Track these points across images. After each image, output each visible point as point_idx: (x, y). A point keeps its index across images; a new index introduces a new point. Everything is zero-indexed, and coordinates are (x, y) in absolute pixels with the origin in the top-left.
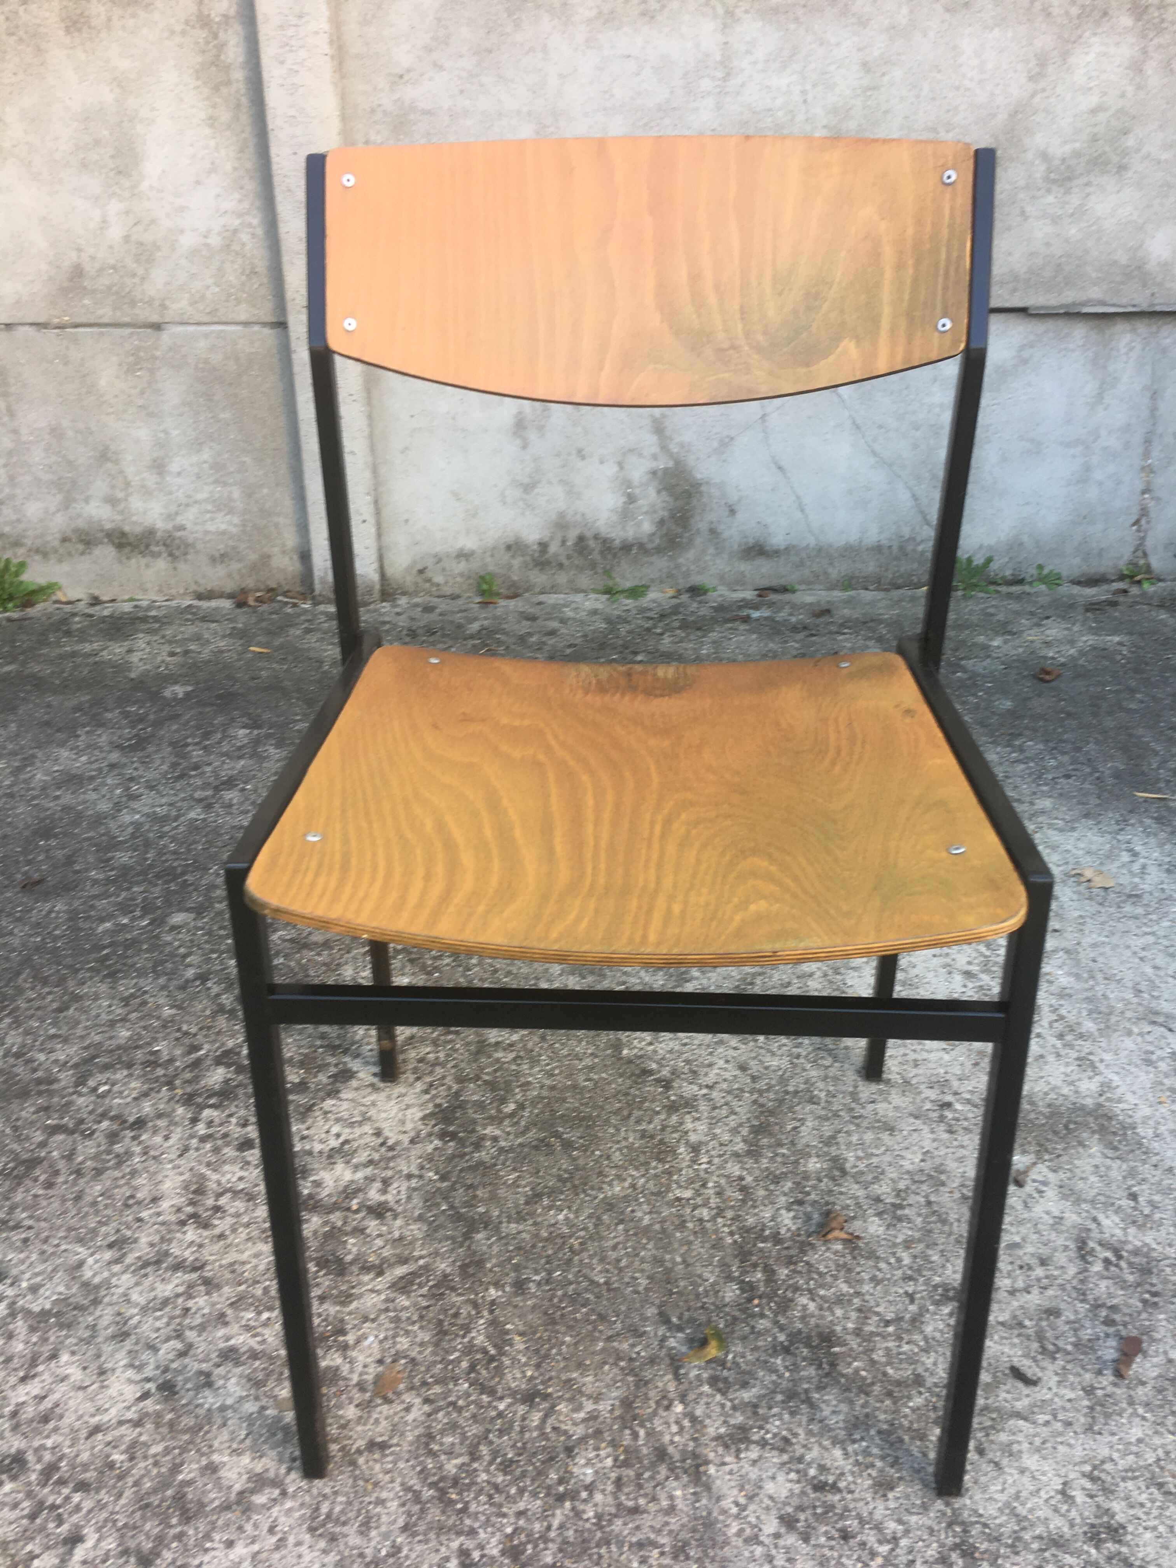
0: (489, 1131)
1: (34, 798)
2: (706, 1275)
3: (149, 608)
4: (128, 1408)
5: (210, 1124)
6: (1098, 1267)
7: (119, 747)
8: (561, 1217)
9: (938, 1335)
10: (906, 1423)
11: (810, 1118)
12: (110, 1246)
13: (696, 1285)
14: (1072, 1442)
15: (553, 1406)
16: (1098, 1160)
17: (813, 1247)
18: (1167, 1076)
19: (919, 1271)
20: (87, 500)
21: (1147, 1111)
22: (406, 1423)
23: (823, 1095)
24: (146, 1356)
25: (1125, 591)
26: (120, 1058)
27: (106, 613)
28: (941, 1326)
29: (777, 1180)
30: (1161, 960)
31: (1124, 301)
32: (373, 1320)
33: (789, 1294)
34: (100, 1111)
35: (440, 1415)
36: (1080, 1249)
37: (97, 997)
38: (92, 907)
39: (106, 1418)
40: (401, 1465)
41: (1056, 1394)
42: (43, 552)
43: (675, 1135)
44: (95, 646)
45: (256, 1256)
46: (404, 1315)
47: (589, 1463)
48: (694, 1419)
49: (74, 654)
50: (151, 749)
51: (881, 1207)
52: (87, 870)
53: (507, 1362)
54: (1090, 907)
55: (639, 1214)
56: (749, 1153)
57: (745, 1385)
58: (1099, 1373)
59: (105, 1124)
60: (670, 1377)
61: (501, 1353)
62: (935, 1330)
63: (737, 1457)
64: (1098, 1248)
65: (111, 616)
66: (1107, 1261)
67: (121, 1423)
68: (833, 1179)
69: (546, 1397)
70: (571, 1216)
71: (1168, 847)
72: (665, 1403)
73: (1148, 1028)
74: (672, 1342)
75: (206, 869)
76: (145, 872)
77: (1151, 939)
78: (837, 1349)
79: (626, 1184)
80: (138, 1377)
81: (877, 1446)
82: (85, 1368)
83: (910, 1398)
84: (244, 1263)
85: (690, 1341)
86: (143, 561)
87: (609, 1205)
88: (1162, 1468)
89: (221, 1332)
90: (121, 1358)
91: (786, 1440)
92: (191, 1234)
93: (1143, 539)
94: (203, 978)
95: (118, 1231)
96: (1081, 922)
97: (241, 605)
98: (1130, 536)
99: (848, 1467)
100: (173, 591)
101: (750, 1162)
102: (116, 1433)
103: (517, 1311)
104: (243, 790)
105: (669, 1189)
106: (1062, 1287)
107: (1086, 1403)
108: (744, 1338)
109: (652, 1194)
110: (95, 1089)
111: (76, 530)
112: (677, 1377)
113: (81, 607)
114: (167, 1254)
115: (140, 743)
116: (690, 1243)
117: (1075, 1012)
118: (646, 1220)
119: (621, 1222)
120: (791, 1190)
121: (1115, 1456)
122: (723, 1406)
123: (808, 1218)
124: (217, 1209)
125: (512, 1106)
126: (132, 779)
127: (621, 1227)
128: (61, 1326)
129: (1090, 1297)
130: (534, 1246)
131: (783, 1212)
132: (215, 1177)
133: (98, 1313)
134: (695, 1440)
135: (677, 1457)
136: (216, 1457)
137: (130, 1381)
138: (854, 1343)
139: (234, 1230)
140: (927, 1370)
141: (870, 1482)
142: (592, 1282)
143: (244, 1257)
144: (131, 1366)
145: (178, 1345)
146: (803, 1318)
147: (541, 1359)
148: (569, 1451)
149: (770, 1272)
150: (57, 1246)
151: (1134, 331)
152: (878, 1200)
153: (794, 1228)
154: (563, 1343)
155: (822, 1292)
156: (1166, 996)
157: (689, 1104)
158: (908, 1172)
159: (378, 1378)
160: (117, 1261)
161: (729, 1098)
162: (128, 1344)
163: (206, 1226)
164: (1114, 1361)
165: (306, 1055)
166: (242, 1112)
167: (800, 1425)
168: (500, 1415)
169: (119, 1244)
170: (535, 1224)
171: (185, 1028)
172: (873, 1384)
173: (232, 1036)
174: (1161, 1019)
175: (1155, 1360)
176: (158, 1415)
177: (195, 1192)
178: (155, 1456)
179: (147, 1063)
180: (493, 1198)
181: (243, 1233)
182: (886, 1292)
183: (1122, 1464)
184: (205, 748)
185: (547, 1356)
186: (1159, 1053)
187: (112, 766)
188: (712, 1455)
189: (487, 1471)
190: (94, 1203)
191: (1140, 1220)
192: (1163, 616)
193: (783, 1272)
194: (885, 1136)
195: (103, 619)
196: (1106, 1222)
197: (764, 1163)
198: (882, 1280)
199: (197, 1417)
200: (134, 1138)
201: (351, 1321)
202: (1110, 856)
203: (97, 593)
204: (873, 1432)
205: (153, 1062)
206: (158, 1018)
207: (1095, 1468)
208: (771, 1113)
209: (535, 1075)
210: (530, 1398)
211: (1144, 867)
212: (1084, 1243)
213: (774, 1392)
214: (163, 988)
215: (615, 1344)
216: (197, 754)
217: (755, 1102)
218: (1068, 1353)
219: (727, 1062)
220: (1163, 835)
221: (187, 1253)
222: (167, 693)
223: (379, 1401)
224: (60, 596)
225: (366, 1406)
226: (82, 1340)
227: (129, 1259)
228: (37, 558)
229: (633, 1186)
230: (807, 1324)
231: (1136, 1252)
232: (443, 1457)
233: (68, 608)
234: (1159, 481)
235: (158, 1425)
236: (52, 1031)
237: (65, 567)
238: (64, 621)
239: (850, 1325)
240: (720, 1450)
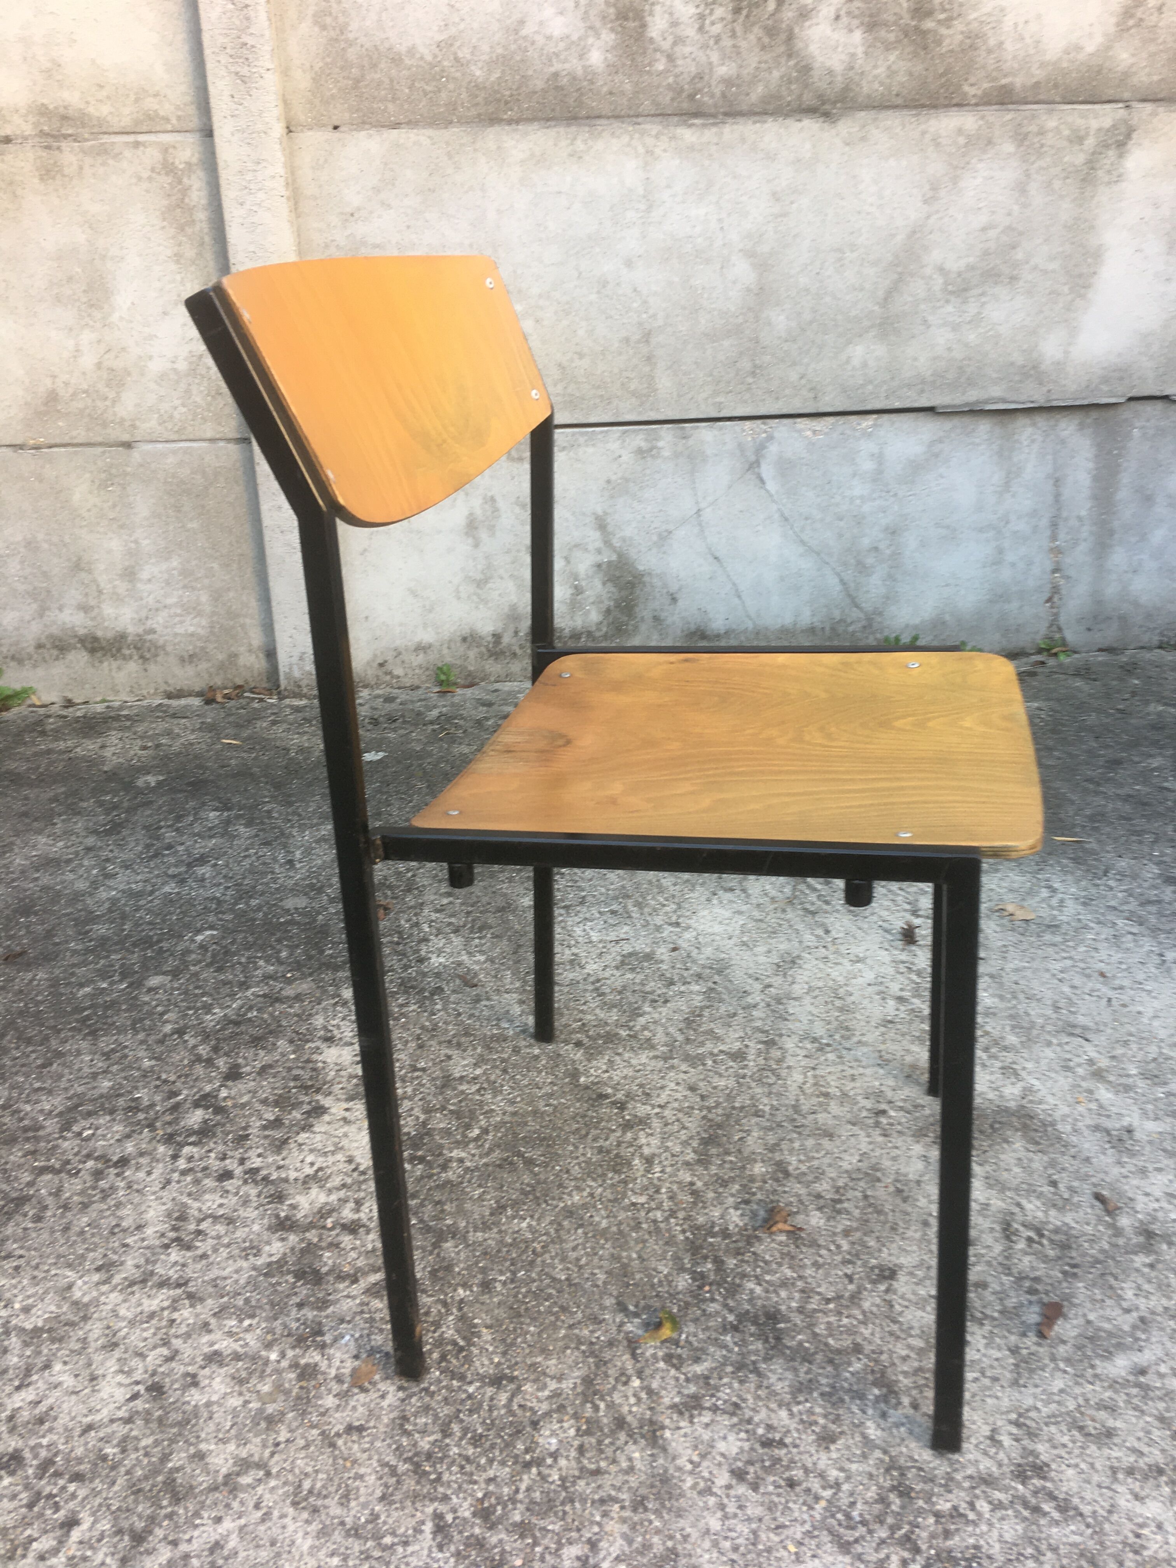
0: (455, 1153)
1: (13, 880)
2: (660, 1268)
3: (121, 708)
4: (119, 1408)
5: (190, 1159)
6: (1021, 1245)
7: (95, 832)
8: (524, 1225)
9: (874, 1309)
10: (846, 1385)
11: (756, 1129)
12: (98, 1269)
13: (650, 1277)
14: (999, 1394)
15: (519, 1388)
16: (1022, 1154)
17: (758, 1239)
18: (1083, 1079)
19: (857, 1255)
20: (61, 609)
21: (1065, 1110)
22: (382, 1408)
23: (767, 1109)
24: (135, 1362)
25: (1043, 663)
26: (102, 1104)
27: (79, 714)
28: (878, 1301)
29: (725, 1183)
30: (1078, 981)
31: (1023, 398)
32: (349, 1322)
33: (737, 1281)
34: (84, 1152)
35: (414, 1400)
36: (1005, 1230)
37: (79, 1053)
38: (73, 974)
39: (98, 1417)
40: (378, 1444)
41: (985, 1355)
42: (18, 659)
43: (631, 1150)
44: (69, 743)
45: (237, 1271)
46: (378, 1316)
47: (553, 1433)
48: (650, 1392)
49: (49, 752)
50: (125, 832)
51: (822, 1202)
52: (67, 942)
53: (475, 1351)
54: (1012, 937)
55: (597, 1219)
56: (699, 1162)
57: (697, 1360)
58: (1024, 1335)
59: (90, 1164)
60: (627, 1356)
61: (470, 1343)
62: (873, 1304)
63: (691, 1422)
64: (1021, 1229)
65: (84, 717)
66: (1030, 1240)
67: (112, 1421)
68: (777, 1180)
69: (512, 1379)
70: (534, 1223)
71: (1083, 883)
72: (624, 1379)
73: (1066, 1039)
74: (629, 1327)
75: (181, 937)
76: (122, 942)
77: (1069, 963)
78: (782, 1325)
79: (585, 1194)
80: (128, 1381)
81: (821, 1406)
82: (76, 1376)
83: (849, 1364)
84: (225, 1278)
85: (646, 1325)
86: (115, 664)
87: (569, 1213)
88: (1082, 1413)
89: (205, 1339)
90: (112, 1365)
91: (736, 1405)
92: (175, 1255)
93: (1056, 615)
94: (180, 1032)
95: (105, 1255)
96: (1004, 951)
97: (209, 701)
98: (1044, 610)
99: (793, 1425)
100: (145, 692)
101: (700, 1170)
102: (109, 1430)
103: (484, 1308)
104: (215, 865)
105: (624, 1196)
106: (989, 1264)
107: (1012, 1361)
108: (696, 1320)
109: (610, 1201)
110: (80, 1134)
111: (51, 636)
112: (634, 1356)
113: (55, 709)
114: (152, 1273)
115: (115, 828)
116: (644, 1241)
117: (999, 1028)
118: (604, 1224)
119: (581, 1226)
120: (739, 1192)
121: (1039, 1405)
122: (677, 1379)
123: (754, 1215)
124: (199, 1232)
125: (477, 1132)
126: (108, 860)
127: (580, 1231)
128: (53, 1340)
129: (1015, 1271)
130: (499, 1251)
131: (732, 1211)
132: (196, 1205)
133: (88, 1327)
134: (651, 1409)
135: (635, 1424)
136: (203, 1446)
137: (120, 1384)
138: (798, 1319)
139: (215, 1250)
140: (865, 1339)
141: (814, 1437)
142: (554, 1279)
143: (225, 1273)
144: (121, 1371)
145: (165, 1351)
146: (750, 1301)
147: (507, 1347)
148: (535, 1424)
149: (719, 1263)
150: (48, 1271)
151: (1034, 425)
152: (819, 1196)
153: (741, 1224)
154: (527, 1333)
155: (768, 1278)
156: (1083, 1011)
157: (643, 1122)
158: (847, 1172)
159: (354, 1372)
160: (105, 1282)
161: (680, 1115)
162: (117, 1353)
163: (189, 1248)
164: (1038, 1324)
165: (280, 1096)
166: (221, 1148)
167: (748, 1392)
168: (470, 1397)
169: (107, 1267)
170: (500, 1232)
171: (164, 1076)
172: (816, 1353)
173: (210, 1082)
174: (1078, 1031)
175: (1075, 1322)
176: (148, 1412)
177: (177, 1219)
178: (145, 1448)
179: (130, 1109)
180: (460, 1211)
181: (224, 1253)
182: (827, 1275)
183: (1045, 1411)
184: (177, 830)
185: (513, 1344)
186: (1077, 1060)
187: (89, 849)
188: (667, 1422)
189: (458, 1445)
190: (82, 1233)
191: (1060, 1203)
192: (1079, 683)
193: (731, 1262)
194: (825, 1142)
195: (77, 720)
196: (1028, 1206)
197: (714, 1169)
198: (824, 1264)
199: (184, 1413)
200: (118, 1175)
201: (327, 1324)
202: (1031, 893)
203: (70, 695)
204: (815, 1394)
205: (134, 1107)
206: (139, 1069)
207: (1020, 1415)
208: (720, 1126)
209: (498, 1104)
210: (497, 1381)
211: (1062, 901)
212: (1009, 1225)
213: (724, 1364)
214: (142, 1042)
215: (576, 1331)
216: (169, 836)
217: (704, 1117)
218: (994, 1319)
219: (678, 1084)
220: (1079, 873)
221: (171, 1273)
222: (140, 783)
223: (356, 1390)
224: (34, 700)
225: (344, 1396)
226: (72, 1351)
227: (117, 1279)
228: (13, 664)
229: (591, 1195)
230: (754, 1306)
231: (1057, 1231)
232: (417, 1435)
233: (42, 711)
234: (1068, 560)
235: (147, 1421)
236: (37, 1085)
237: (40, 672)
238: (40, 722)
239: (794, 1304)
240: (675, 1417)
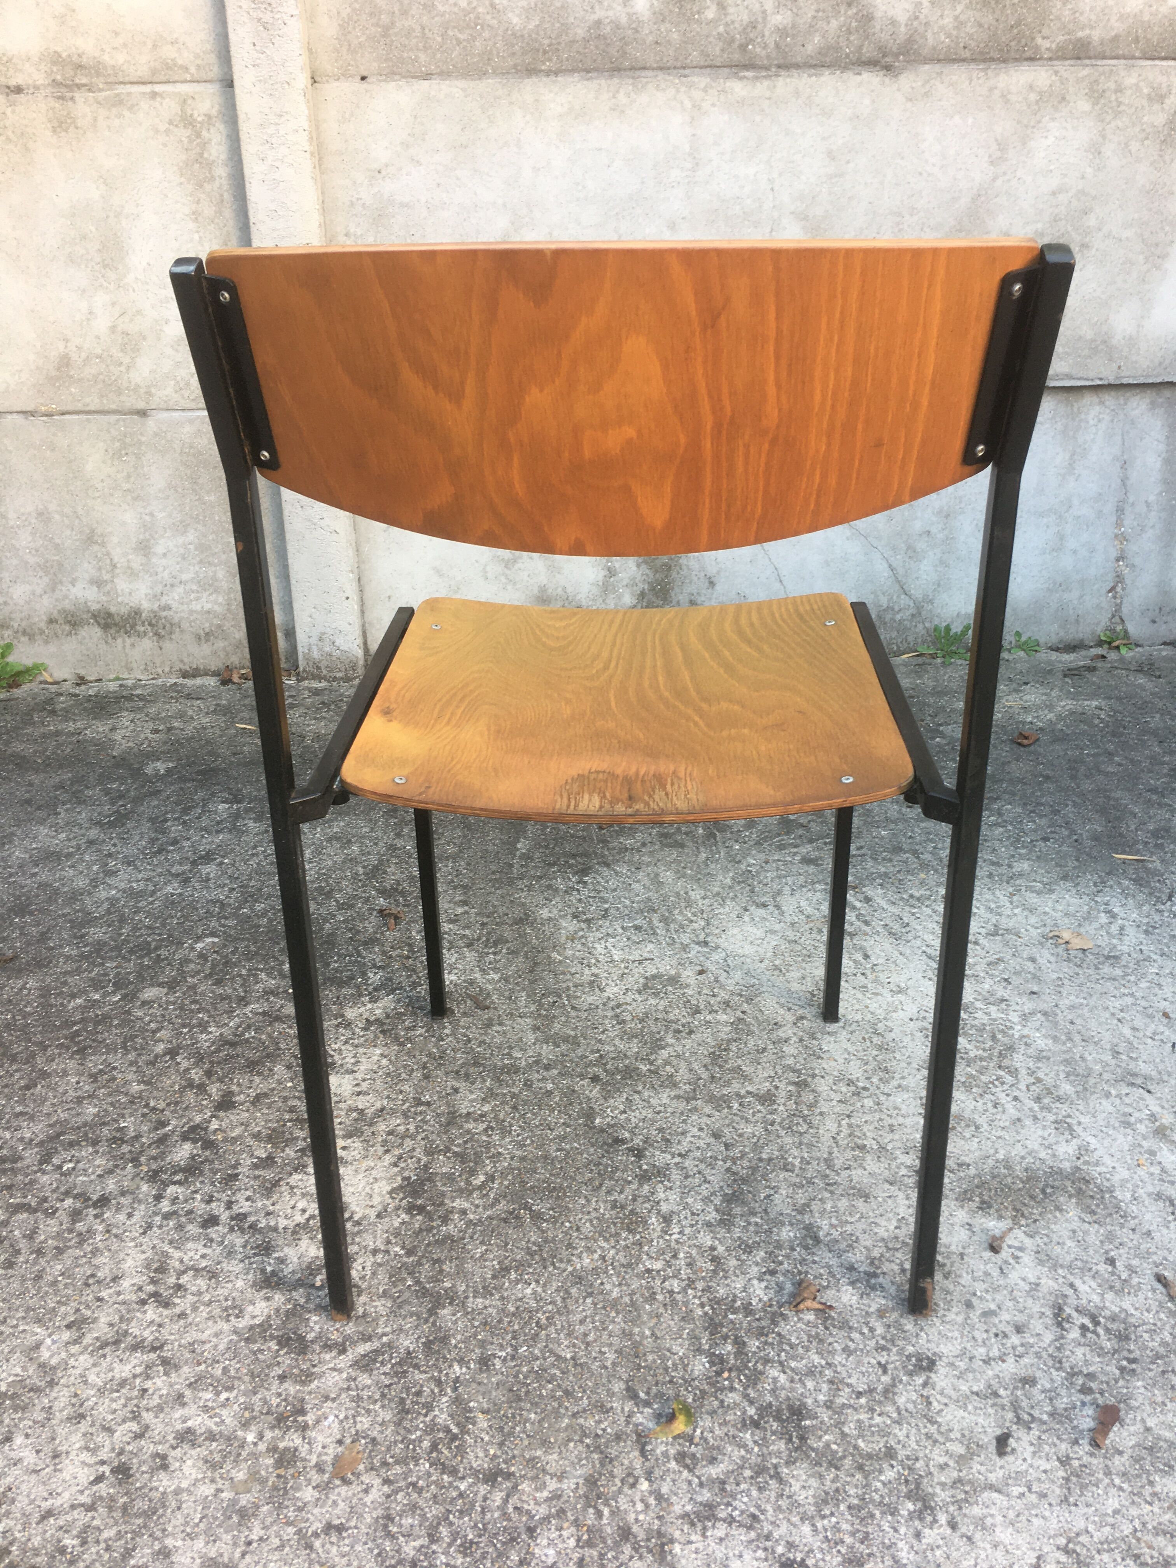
0: (458, 1203)
1: (11, 875)
2: (675, 1348)
3: (135, 687)
4: (82, 1492)
5: (174, 1200)
6: (1074, 1334)
7: (99, 824)
8: (529, 1291)
9: (910, 1406)
10: (877, 1497)
11: (784, 1186)
12: (68, 1327)
13: (663, 1358)
14: (1047, 1514)
15: (515, 1486)
16: (1076, 1224)
17: (784, 1317)
18: (1145, 1138)
19: (892, 1341)
20: (73, 583)
21: (1126, 1174)
22: (365, 1505)
23: (797, 1162)
24: (101, 1438)
25: (1103, 657)
26: (86, 1134)
27: (91, 692)
28: (914, 1396)
29: (749, 1249)
30: (1139, 1022)
31: (1091, 374)
32: (334, 1400)
33: (760, 1367)
34: (62, 1189)
35: (399, 1497)
36: (1056, 1315)
37: (65, 1073)
38: (65, 983)
39: (58, 1502)
40: (359, 1548)
41: (1031, 1466)
42: (29, 634)
43: (647, 1205)
44: (79, 724)
45: (216, 1335)
46: (365, 1394)
47: (551, 1543)
48: (659, 1497)
49: (57, 733)
50: (130, 825)
51: (855, 1276)
52: (61, 946)
53: (469, 1440)
54: (1067, 969)
55: (608, 1287)
56: (722, 1222)
57: (713, 1460)
58: (1076, 1442)
59: (69, 1202)
60: (637, 1453)
61: (464, 1431)
62: (908, 1401)
63: (704, 1535)
64: (1075, 1314)
65: (96, 696)
66: (1083, 1328)
67: (73, 1507)
68: (806, 1248)
69: (509, 1476)
70: (539, 1290)
71: (1146, 908)
72: (631, 1480)
73: (1125, 1090)
74: (639, 1418)
75: (180, 944)
76: (118, 948)
77: (1129, 1000)
78: (808, 1422)
79: (596, 1256)
80: (91, 1460)
81: (847, 1521)
82: (38, 1452)
83: (881, 1472)
84: (204, 1342)
85: (658, 1416)
86: (128, 641)
87: (578, 1278)
88: (1138, 1539)
89: (178, 1413)
90: (77, 1440)
91: (754, 1517)
92: (151, 1313)
93: (1119, 606)
94: (173, 1053)
95: (78, 1310)
96: (1059, 983)
97: (225, 682)
98: (1106, 602)
99: (817, 1543)
100: (160, 671)
101: (722, 1232)
102: (69, 1518)
103: (482, 1389)
104: (221, 863)
105: (639, 1259)
106: (1038, 1355)
107: (1061, 1473)
108: (712, 1413)
109: (623, 1265)
110: (60, 1167)
111: (64, 612)
112: (643, 1453)
113: (67, 687)
114: (126, 1333)
115: (119, 820)
116: (658, 1316)
117: (1052, 1074)
118: (615, 1294)
119: (590, 1294)
120: (764, 1260)
121: (1091, 1528)
122: (690, 1483)
123: (780, 1288)
124: (179, 1287)
125: (482, 1178)
126: (110, 855)
127: (589, 1301)
128: (16, 1408)
129: (1066, 1365)
130: (500, 1321)
131: (755, 1282)
132: (177, 1254)
133: (54, 1394)
134: (660, 1518)
135: (642, 1535)
136: (169, 1542)
137: (84, 1463)
138: (825, 1415)
139: (195, 1309)
140: (899, 1442)
141: (839, 1559)
142: (559, 1357)
143: (204, 1337)
144: (87, 1449)
145: (134, 1426)
146: (773, 1391)
147: (505, 1436)
148: (531, 1531)
149: (740, 1344)
150: (16, 1326)
151: (1102, 403)
152: (851, 1268)
153: (765, 1299)
154: (527, 1420)
155: (793, 1364)
156: (1144, 1058)
157: (661, 1173)
158: (883, 1240)
159: (337, 1459)
160: (75, 1342)
161: (702, 1166)
162: (84, 1426)
163: (167, 1305)
164: (1090, 1430)
165: (274, 1130)
166: (208, 1189)
167: (768, 1501)
168: (461, 1495)
169: (78, 1324)
170: (502, 1298)
171: (152, 1104)
172: (844, 1457)
173: (201, 1111)
174: (1139, 1081)
175: (1132, 1429)
176: (112, 1499)
177: (156, 1271)
178: (106, 1541)
179: (114, 1140)
180: (460, 1272)
181: (204, 1311)
182: (859, 1363)
183: (1098, 1536)
184: (185, 822)
185: (511, 1433)
186: (1137, 1115)
187: (91, 842)
188: (677, 1534)
189: (446, 1553)
190: (55, 1283)
191: (1118, 1285)
192: (1141, 680)
193: (753, 1344)
194: (860, 1203)
195: (88, 699)
196: (1082, 1287)
197: (737, 1232)
198: (856, 1350)
199: (150, 1500)
200: (96, 1216)
201: (311, 1401)
202: (1088, 917)
203: (82, 672)
204: (842, 1507)
205: (119, 1139)
206: (126, 1094)
207: (1070, 1540)
208: (745, 1181)
209: (506, 1147)
210: (492, 1477)
211: (1122, 928)
212: (1061, 1309)
213: (742, 1467)
214: (131, 1064)
215: (581, 1421)
216: (175, 829)
217: (728, 1170)
218: (1045, 1423)
219: (701, 1129)
220: (1141, 897)
221: (146, 1334)
222: (149, 770)
223: (338, 1482)
224: (46, 676)
225: (324, 1488)
226: (35, 1422)
227: (88, 1340)
228: (25, 639)
229: (603, 1258)
230: (777, 1397)
231: (1113, 1318)
232: (401, 1539)
233: (53, 688)
234: (1132, 548)
235: (110, 1509)
236: (18, 1109)
237: (52, 648)
238: (50, 701)
239: (821, 1398)
240: (686, 1528)
